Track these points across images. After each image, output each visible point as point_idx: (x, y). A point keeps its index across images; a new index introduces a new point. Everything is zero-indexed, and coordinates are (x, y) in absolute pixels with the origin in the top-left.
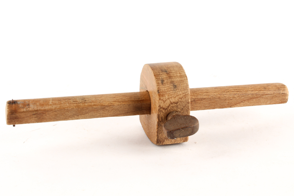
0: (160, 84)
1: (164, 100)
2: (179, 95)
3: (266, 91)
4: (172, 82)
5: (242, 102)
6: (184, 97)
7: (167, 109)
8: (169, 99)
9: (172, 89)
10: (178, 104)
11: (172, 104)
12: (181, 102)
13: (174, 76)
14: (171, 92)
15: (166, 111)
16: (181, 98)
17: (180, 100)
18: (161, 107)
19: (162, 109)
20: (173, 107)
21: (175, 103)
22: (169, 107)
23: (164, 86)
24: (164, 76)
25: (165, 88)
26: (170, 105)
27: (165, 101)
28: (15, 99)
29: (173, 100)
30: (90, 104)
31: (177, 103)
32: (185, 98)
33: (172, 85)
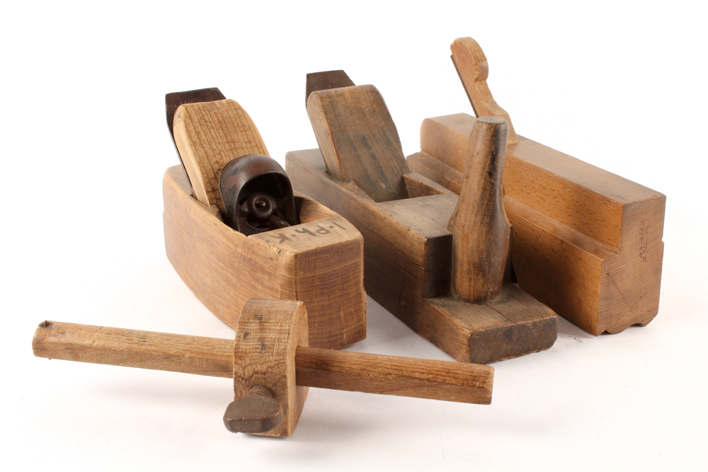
0: (242, 339)
1: (243, 365)
2: (268, 362)
3: (449, 378)
4: (262, 339)
5: (402, 388)
6: (276, 366)
7: (248, 379)
8: (251, 364)
9: (258, 350)
10: (268, 375)
11: (257, 373)
12: (272, 373)
13: (269, 329)
14: (256, 354)
15: (247, 382)
16: (272, 368)
17: (270, 370)
18: (239, 375)
19: (240, 379)
20: (258, 378)
21: (262, 374)
22: (251, 377)
23: (246, 344)
24: (254, 326)
25: (248, 347)
26: (252, 374)
27: (245, 367)
28: (49, 319)
29: (259, 368)
30: (149, 348)
31: (265, 374)
32: (278, 368)
33: (260, 343)
